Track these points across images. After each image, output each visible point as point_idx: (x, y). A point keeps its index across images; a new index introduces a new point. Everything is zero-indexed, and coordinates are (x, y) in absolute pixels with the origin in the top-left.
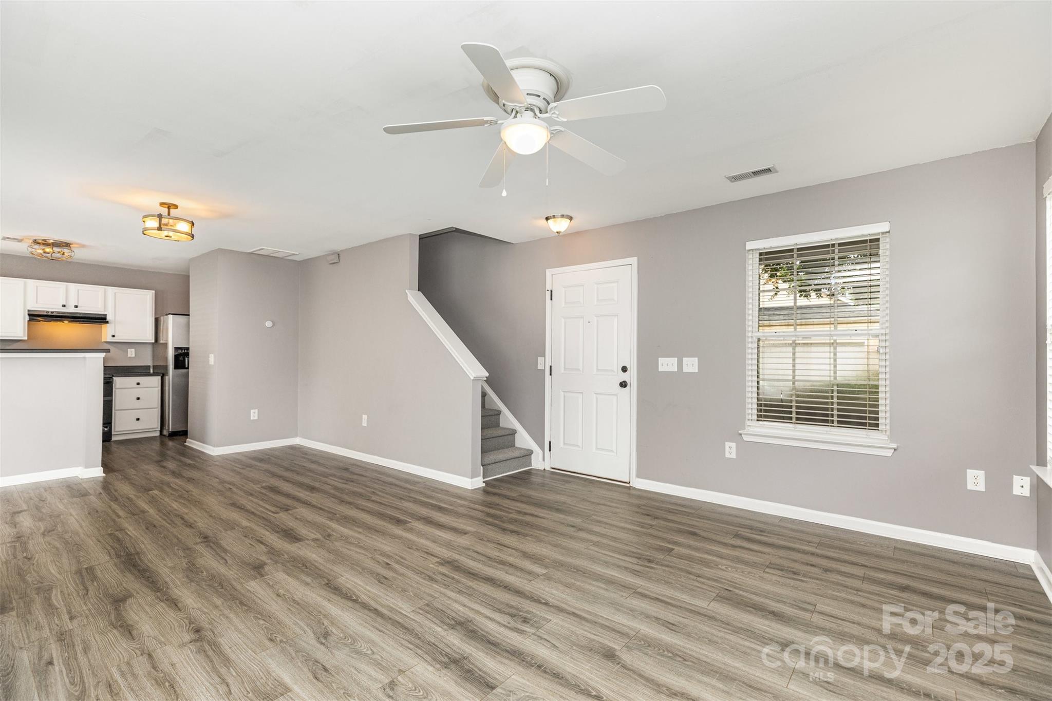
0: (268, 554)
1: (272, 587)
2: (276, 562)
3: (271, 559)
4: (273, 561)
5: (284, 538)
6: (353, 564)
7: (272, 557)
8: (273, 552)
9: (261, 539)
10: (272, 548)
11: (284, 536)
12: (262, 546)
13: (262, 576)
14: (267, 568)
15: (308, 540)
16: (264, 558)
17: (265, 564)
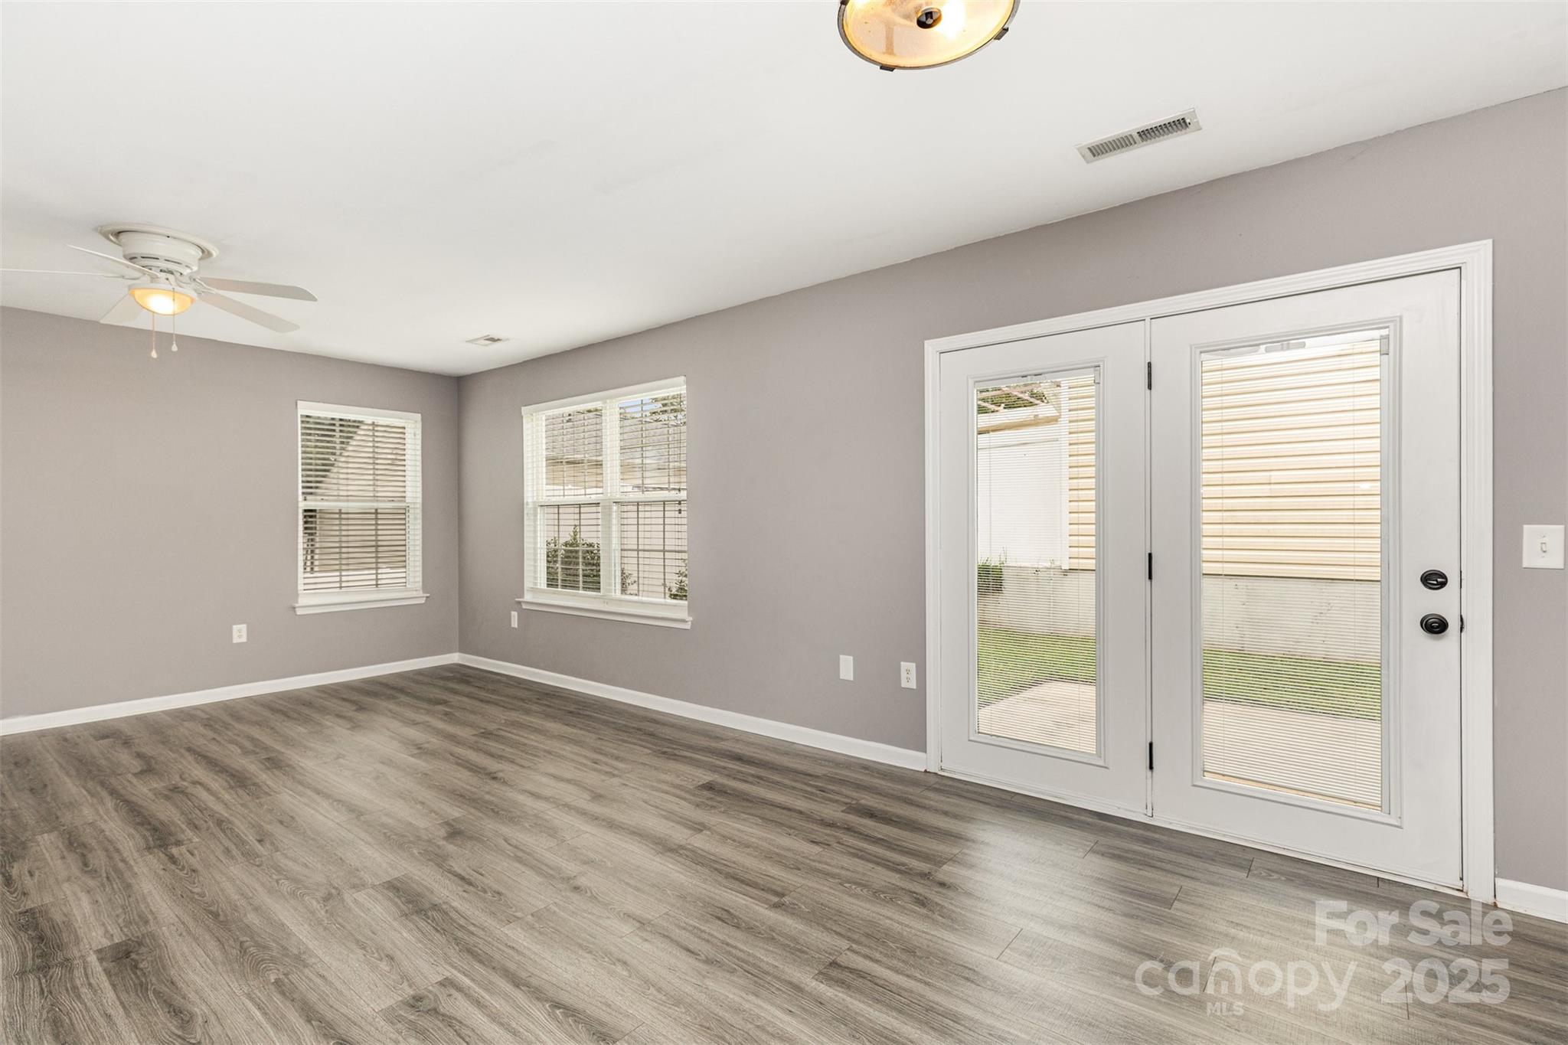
0: (444, 856)
1: (432, 811)
2: (429, 841)
3: (439, 847)
4: (435, 843)
5: (419, 890)
6: (313, 839)
7: (437, 849)
8: (438, 860)
9: (466, 886)
10: (440, 866)
11: (419, 895)
12: (459, 871)
13: (447, 823)
14: (443, 832)
15: (373, 887)
16: (450, 848)
17: (445, 839)
